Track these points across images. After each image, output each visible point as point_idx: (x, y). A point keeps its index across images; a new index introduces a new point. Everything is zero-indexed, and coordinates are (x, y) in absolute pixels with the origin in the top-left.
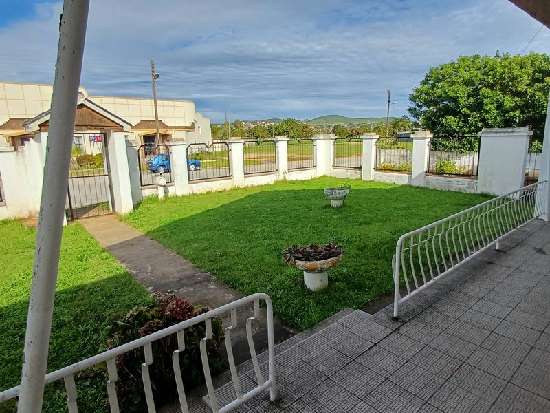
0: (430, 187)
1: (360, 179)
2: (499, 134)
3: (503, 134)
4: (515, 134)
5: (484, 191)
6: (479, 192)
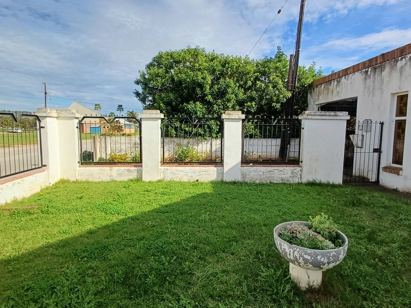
0: (247, 180)
1: (139, 179)
2: (324, 117)
3: (328, 118)
4: (339, 118)
5: (311, 180)
6: (304, 180)
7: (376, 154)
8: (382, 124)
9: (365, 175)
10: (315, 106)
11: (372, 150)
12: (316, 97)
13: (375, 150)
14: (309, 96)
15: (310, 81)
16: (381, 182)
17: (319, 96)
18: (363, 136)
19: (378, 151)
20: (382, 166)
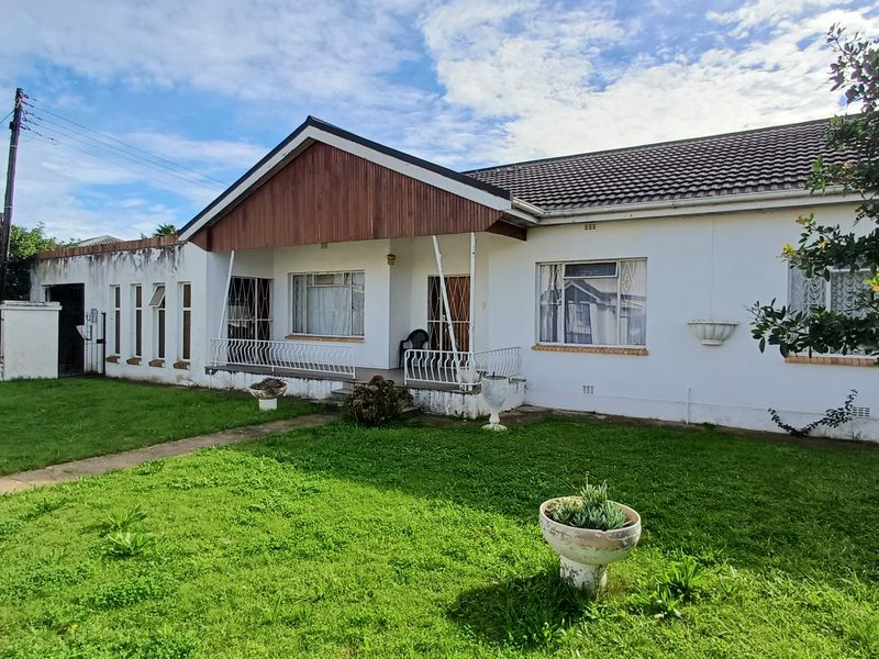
4: (48, 308)
5: (16, 376)
6: (8, 377)
7: (100, 345)
8: (104, 314)
9: (94, 369)
10: (41, 288)
11: (95, 342)
12: (41, 276)
13: (98, 341)
14: (31, 271)
15: (32, 251)
16: (107, 373)
17: (44, 274)
18: (91, 327)
19: (102, 341)
20: (107, 356)
